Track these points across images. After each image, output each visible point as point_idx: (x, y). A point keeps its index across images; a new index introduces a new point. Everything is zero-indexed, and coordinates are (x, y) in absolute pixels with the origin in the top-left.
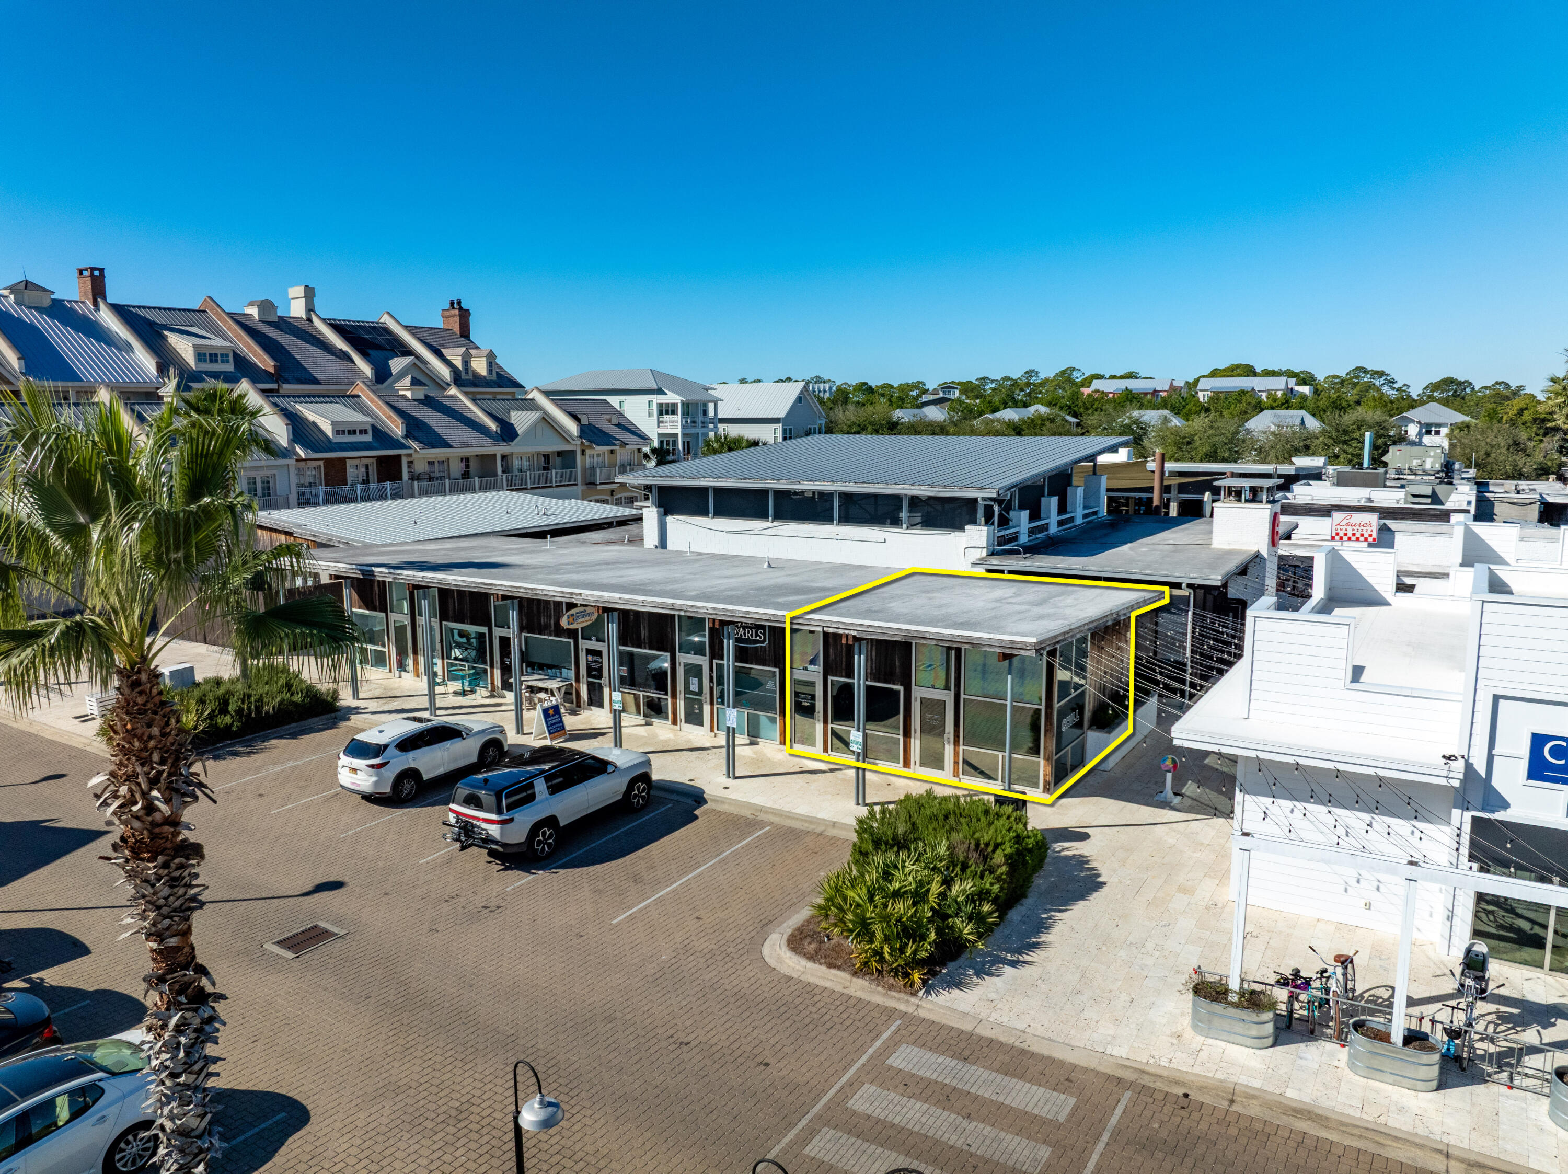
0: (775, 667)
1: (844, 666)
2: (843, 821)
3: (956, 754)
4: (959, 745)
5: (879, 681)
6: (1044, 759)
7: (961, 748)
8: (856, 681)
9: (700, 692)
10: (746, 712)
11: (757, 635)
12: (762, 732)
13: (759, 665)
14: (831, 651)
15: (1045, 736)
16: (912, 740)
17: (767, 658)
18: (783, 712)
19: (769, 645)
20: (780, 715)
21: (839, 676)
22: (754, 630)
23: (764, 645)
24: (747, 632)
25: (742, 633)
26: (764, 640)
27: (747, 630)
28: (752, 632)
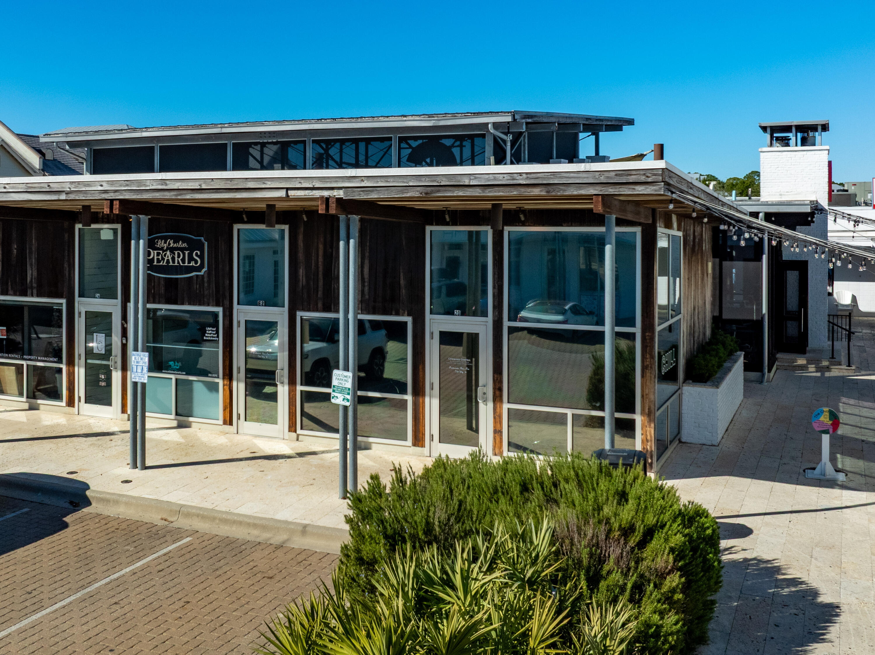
0: (217, 305)
1: (320, 294)
2: (321, 523)
3: (497, 418)
4: (501, 401)
5: (374, 313)
6: (643, 413)
7: (506, 406)
8: (341, 315)
9: (108, 354)
10: (173, 377)
11: (191, 259)
12: (197, 408)
13: (194, 304)
14: (301, 272)
15: (643, 376)
16: (427, 399)
17: (206, 292)
18: (229, 375)
19: (209, 273)
20: (223, 379)
21: (313, 311)
22: (187, 252)
23: (202, 273)
24: (176, 256)
25: (170, 258)
26: (202, 266)
27: (176, 252)
28: (184, 255)
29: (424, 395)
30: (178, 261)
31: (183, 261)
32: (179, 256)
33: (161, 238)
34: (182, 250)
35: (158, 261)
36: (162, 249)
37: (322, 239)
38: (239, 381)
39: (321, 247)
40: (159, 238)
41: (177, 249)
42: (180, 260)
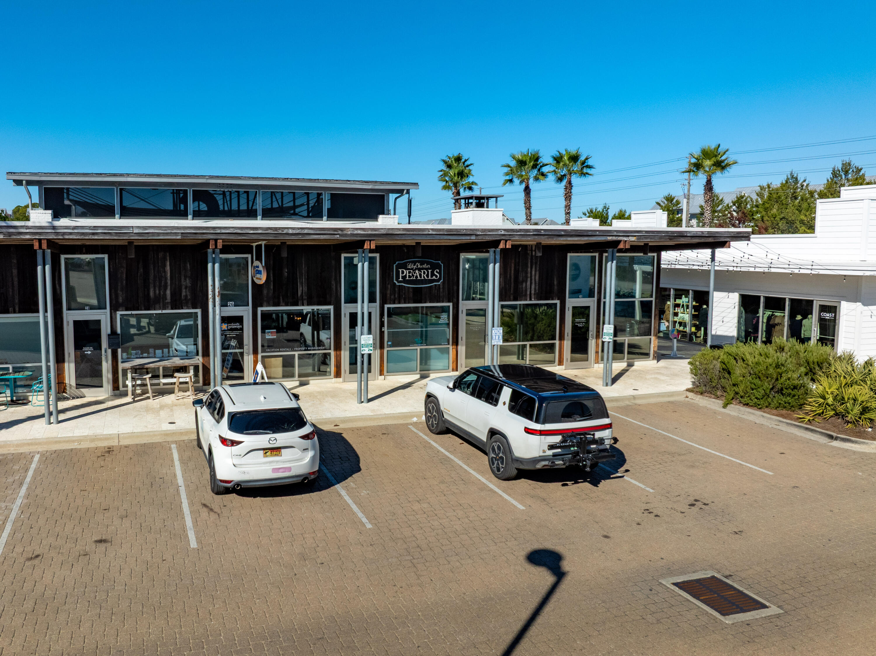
0: (449, 302)
3: (597, 346)
4: (599, 339)
5: (541, 300)
6: (654, 335)
10: (419, 348)
11: (433, 275)
12: (433, 365)
13: (433, 302)
15: (655, 319)
16: (565, 342)
17: (441, 295)
18: (456, 342)
19: (444, 283)
20: (452, 345)
21: (508, 301)
22: (430, 271)
23: (439, 283)
24: (422, 274)
25: (418, 275)
26: (440, 279)
27: (422, 271)
28: (428, 272)
29: (564, 340)
30: (424, 276)
31: (428, 276)
32: (424, 273)
33: (412, 262)
34: (427, 269)
35: (410, 277)
36: (412, 269)
37: (513, 261)
38: (462, 345)
39: (513, 265)
40: (410, 262)
41: (423, 269)
42: (425, 276)
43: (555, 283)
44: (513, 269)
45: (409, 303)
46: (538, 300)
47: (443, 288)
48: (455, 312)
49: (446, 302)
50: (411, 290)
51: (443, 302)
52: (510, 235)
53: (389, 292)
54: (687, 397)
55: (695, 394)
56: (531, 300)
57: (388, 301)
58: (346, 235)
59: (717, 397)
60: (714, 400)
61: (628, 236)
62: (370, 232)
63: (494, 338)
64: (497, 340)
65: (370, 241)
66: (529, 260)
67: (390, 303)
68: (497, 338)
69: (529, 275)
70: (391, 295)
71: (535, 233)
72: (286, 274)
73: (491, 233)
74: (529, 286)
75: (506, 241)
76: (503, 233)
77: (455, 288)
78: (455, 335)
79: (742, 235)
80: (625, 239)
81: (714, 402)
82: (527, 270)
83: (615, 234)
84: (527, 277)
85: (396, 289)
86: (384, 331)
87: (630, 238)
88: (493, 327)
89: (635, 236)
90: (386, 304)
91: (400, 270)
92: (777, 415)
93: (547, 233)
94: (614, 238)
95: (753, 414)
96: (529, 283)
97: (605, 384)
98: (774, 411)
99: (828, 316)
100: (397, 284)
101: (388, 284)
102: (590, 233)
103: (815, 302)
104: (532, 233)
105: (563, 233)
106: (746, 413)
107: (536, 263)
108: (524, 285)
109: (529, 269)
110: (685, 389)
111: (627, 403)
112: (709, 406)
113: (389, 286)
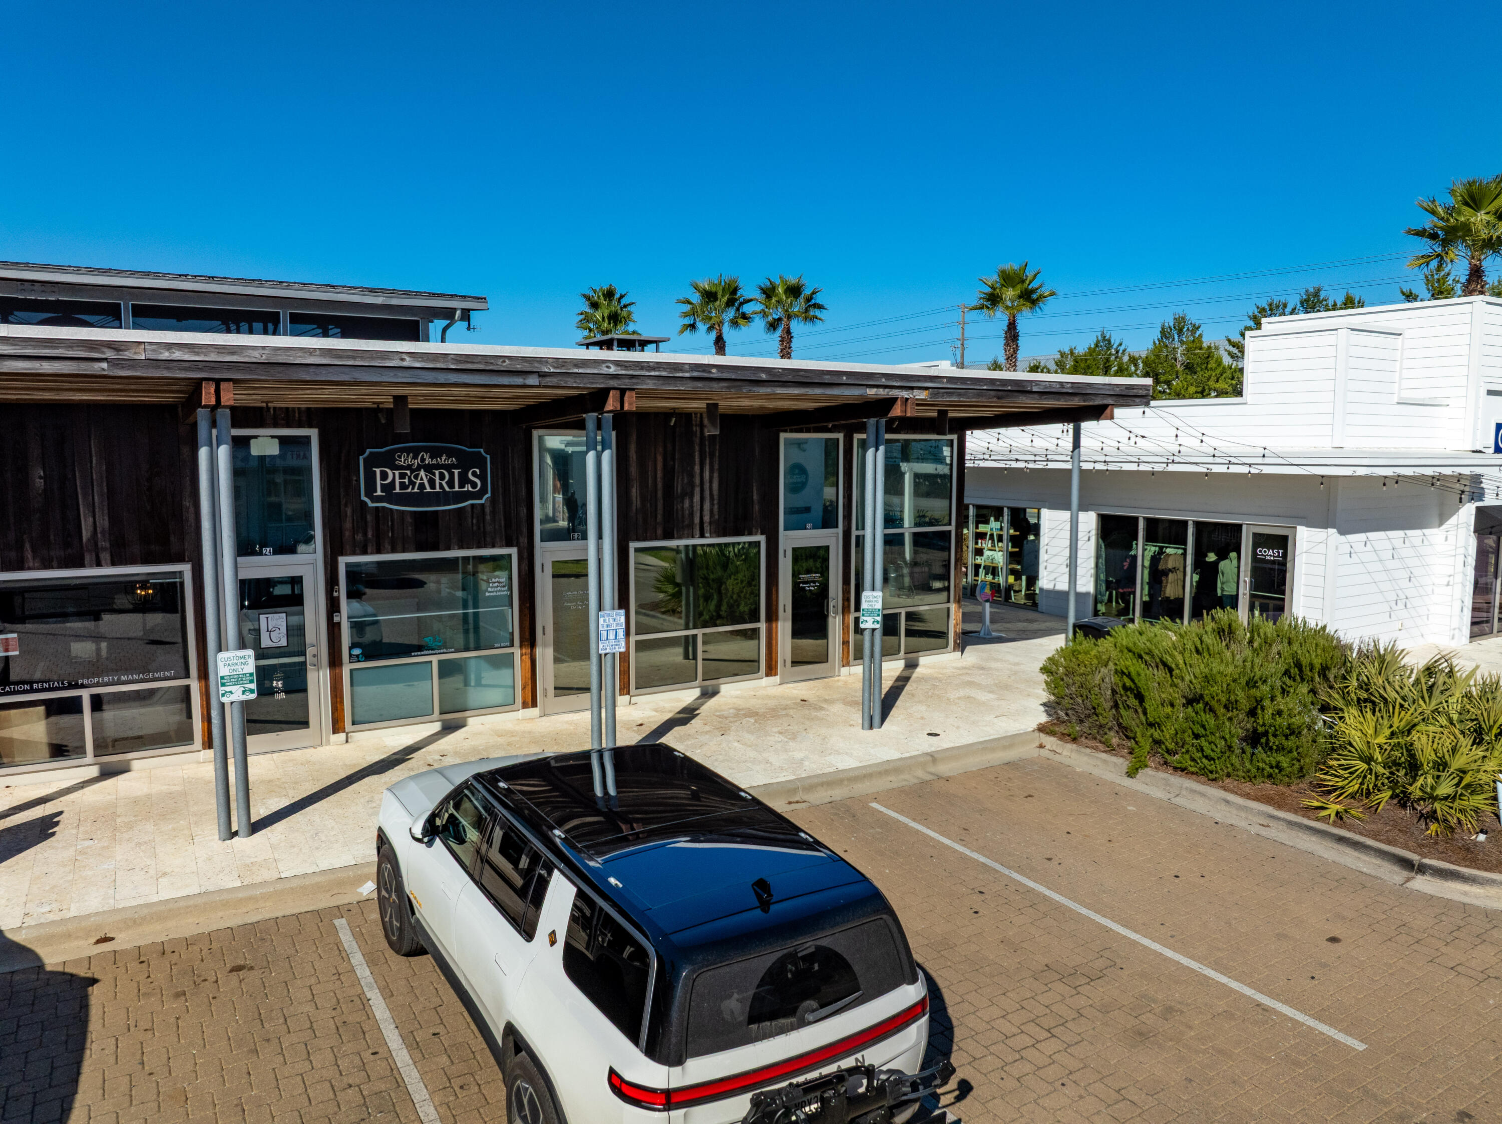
0: (509, 544)
1: (659, 517)
3: (845, 628)
4: (849, 612)
6: (954, 601)
7: (853, 616)
9: (296, 644)
10: (436, 659)
12: (473, 697)
14: (634, 492)
15: (956, 568)
16: (780, 625)
17: (488, 529)
18: (529, 639)
19: (493, 500)
20: (521, 646)
21: (651, 539)
22: (456, 472)
23: (482, 501)
24: (437, 478)
25: (425, 481)
26: (483, 491)
27: (437, 472)
28: (452, 475)
29: (777, 620)
30: (441, 484)
31: (451, 484)
32: (442, 477)
33: (408, 450)
34: (449, 468)
35: (403, 486)
36: (409, 467)
37: (661, 449)
38: (545, 645)
39: (660, 459)
40: (402, 450)
41: (438, 466)
42: (444, 483)
43: (755, 497)
44: (660, 465)
45: (404, 551)
46: (719, 536)
47: (494, 512)
48: (525, 567)
49: (501, 546)
50: (409, 519)
51: (493, 546)
52: (633, 377)
53: (348, 525)
54: (1041, 746)
55: (1061, 739)
56: (702, 536)
57: (348, 548)
58: (132, 363)
59: (1111, 749)
60: (1104, 756)
61: (912, 388)
62: (213, 357)
63: (604, 637)
64: (612, 642)
65: (218, 382)
66: (697, 448)
67: (354, 553)
68: (612, 635)
69: (697, 481)
70: (354, 532)
71: (696, 374)
72: (39, 483)
73: (581, 371)
74: (697, 507)
75: (623, 392)
76: (613, 370)
77: (523, 511)
78: (527, 624)
79: (1134, 392)
80: (906, 394)
81: (1105, 761)
82: (693, 468)
83: (883, 381)
84: (692, 485)
85: (369, 518)
86: (339, 624)
87: (916, 392)
88: (600, 608)
89: (926, 388)
90: (342, 554)
91: (378, 471)
92: (1257, 799)
93: (725, 375)
94: (882, 393)
95: (1203, 795)
96: (697, 498)
97: (867, 724)
98: (1247, 787)
99: (1270, 554)
100: (371, 504)
101: (346, 505)
102: (827, 379)
103: (1244, 528)
104: (687, 375)
105: (764, 376)
106: (1184, 792)
107: (712, 456)
108: (687, 504)
109: (697, 468)
110: (1035, 726)
111: (920, 774)
112: (1096, 772)
113: (349, 511)
